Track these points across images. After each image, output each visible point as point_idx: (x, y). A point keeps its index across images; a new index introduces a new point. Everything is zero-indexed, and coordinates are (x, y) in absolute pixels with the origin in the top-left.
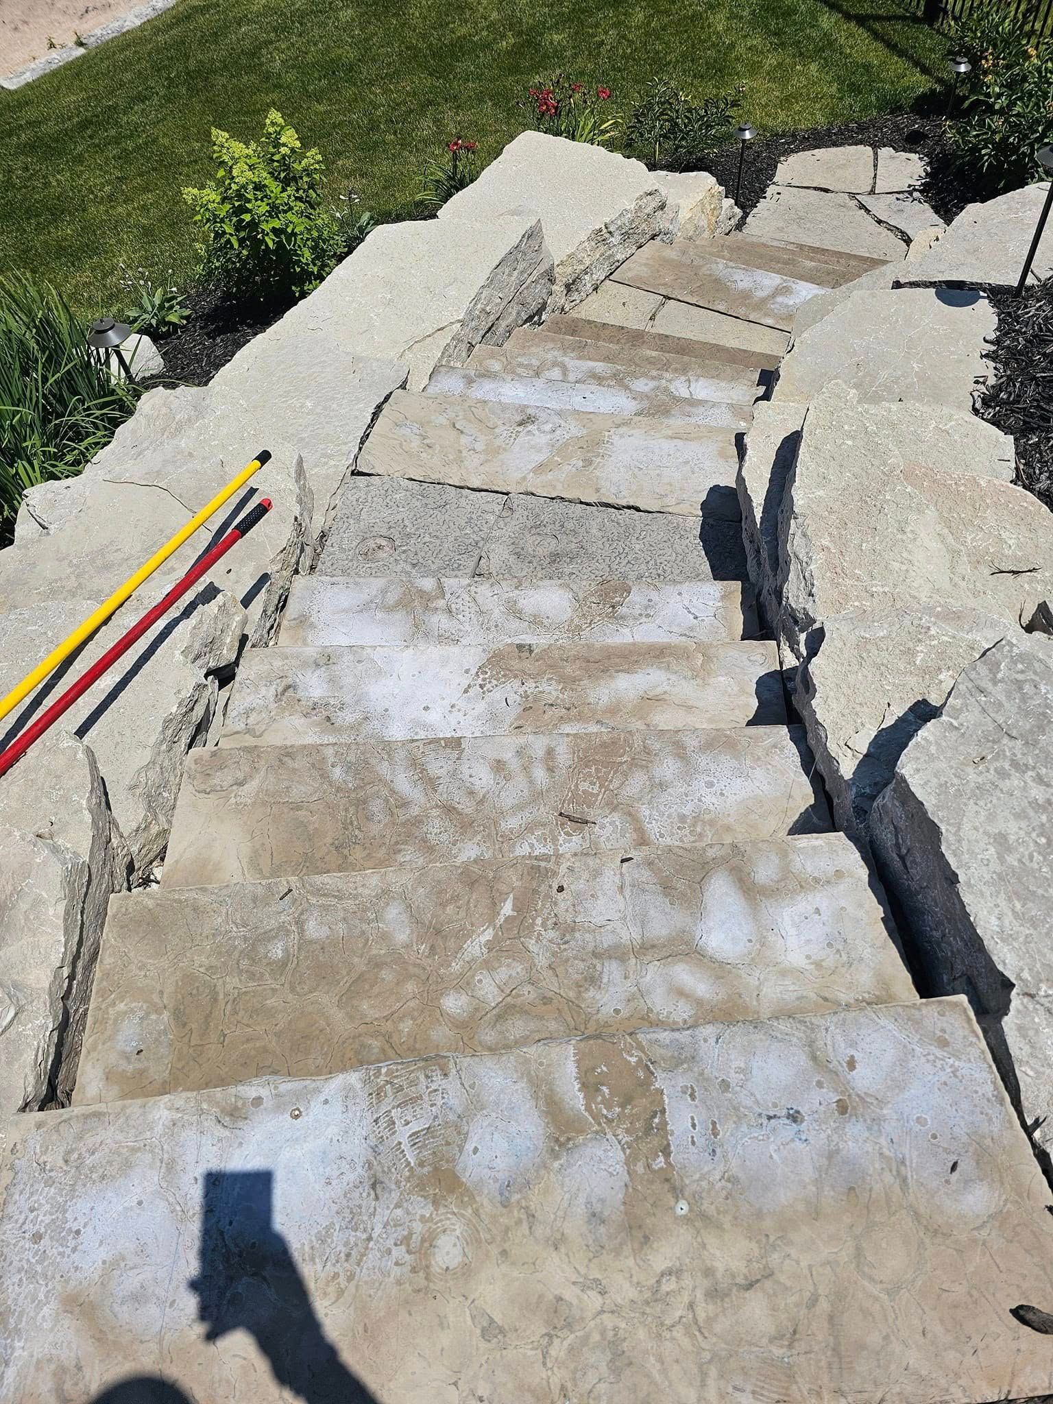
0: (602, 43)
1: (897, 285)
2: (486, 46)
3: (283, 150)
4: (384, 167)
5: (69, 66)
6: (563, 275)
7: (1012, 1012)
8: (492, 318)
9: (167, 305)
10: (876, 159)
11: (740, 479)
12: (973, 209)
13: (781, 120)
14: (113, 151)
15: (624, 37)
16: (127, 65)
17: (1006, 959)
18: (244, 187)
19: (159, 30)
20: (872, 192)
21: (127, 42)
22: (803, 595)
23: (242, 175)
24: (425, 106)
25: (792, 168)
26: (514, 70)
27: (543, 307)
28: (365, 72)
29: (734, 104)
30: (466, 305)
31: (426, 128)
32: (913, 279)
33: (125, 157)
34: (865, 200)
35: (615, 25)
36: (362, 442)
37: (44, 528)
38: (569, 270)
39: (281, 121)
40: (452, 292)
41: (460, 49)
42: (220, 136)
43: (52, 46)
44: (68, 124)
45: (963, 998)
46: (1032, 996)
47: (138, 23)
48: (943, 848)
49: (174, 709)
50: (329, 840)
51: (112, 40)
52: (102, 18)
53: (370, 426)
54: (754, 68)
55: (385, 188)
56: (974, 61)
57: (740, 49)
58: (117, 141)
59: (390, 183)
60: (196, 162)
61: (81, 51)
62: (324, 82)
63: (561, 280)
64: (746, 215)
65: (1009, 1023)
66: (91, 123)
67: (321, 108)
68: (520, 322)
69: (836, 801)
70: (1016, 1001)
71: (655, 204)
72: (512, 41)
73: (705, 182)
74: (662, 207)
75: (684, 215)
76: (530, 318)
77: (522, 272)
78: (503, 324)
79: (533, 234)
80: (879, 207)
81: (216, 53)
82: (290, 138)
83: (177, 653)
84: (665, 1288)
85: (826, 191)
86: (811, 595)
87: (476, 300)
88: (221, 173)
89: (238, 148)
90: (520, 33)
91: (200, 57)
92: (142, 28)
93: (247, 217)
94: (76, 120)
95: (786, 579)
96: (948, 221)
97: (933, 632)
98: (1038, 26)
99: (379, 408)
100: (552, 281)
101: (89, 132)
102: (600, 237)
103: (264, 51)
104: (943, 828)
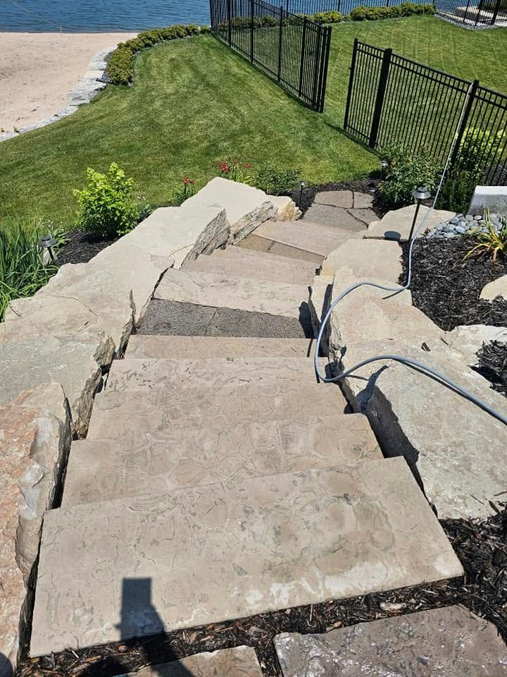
0: (243, 147)
1: (365, 238)
2: (197, 145)
3: (118, 178)
4: (153, 188)
5: (12, 140)
6: (233, 230)
7: (419, 460)
8: (205, 245)
9: (59, 236)
10: (353, 195)
11: (310, 301)
12: (391, 212)
13: (315, 181)
14: (31, 175)
15: (252, 146)
16: (39, 142)
17: (416, 444)
18: (102, 190)
19: (53, 129)
20: (353, 208)
21: (39, 132)
22: (337, 339)
23: (100, 186)
24: (170, 166)
25: (320, 197)
26: (208, 154)
27: (226, 242)
28: (144, 152)
29: (299, 173)
30: (196, 239)
31: (171, 174)
32: (371, 236)
33: (38, 177)
34: (350, 211)
35: (249, 141)
36: (156, 287)
37: (19, 316)
38: (235, 229)
39: (117, 167)
40: (190, 234)
41: (185, 145)
42: (90, 171)
43: (3, 131)
44: (11, 163)
45: (403, 457)
46: (425, 455)
47: (43, 125)
48: (393, 409)
49: (90, 377)
50: (156, 426)
51: (32, 131)
52: (26, 122)
53: (159, 281)
54: (304, 161)
55: (154, 196)
56: (389, 162)
57: (298, 153)
58: (34, 170)
59: (155, 194)
60: (69, 181)
61: (17, 134)
62: (127, 154)
63: (232, 233)
64: (303, 214)
65: (418, 464)
66: (22, 163)
67: (126, 164)
68: (217, 247)
69: (354, 407)
70: (420, 457)
71: (269, 206)
72: (207, 144)
73: (288, 199)
74: (272, 208)
75: (280, 212)
76: (221, 246)
77: (218, 228)
78: (210, 247)
79: (222, 214)
80: (356, 214)
81: (80, 140)
82: (121, 173)
83: (92, 356)
84: (304, 554)
85: (335, 206)
86: (340, 339)
87: (200, 237)
88: (90, 185)
89: (99, 176)
90: (210, 141)
91: (72, 140)
92: (45, 127)
93: (102, 203)
94: (14, 161)
95: (330, 335)
96: (381, 218)
97: (385, 348)
98: (412, 151)
99: (162, 275)
100: (229, 232)
101: (21, 166)
102: (248, 217)
103: (101, 140)
104: (392, 403)
